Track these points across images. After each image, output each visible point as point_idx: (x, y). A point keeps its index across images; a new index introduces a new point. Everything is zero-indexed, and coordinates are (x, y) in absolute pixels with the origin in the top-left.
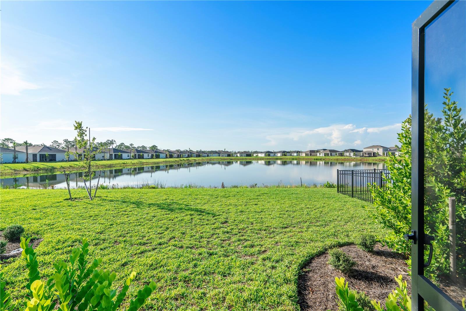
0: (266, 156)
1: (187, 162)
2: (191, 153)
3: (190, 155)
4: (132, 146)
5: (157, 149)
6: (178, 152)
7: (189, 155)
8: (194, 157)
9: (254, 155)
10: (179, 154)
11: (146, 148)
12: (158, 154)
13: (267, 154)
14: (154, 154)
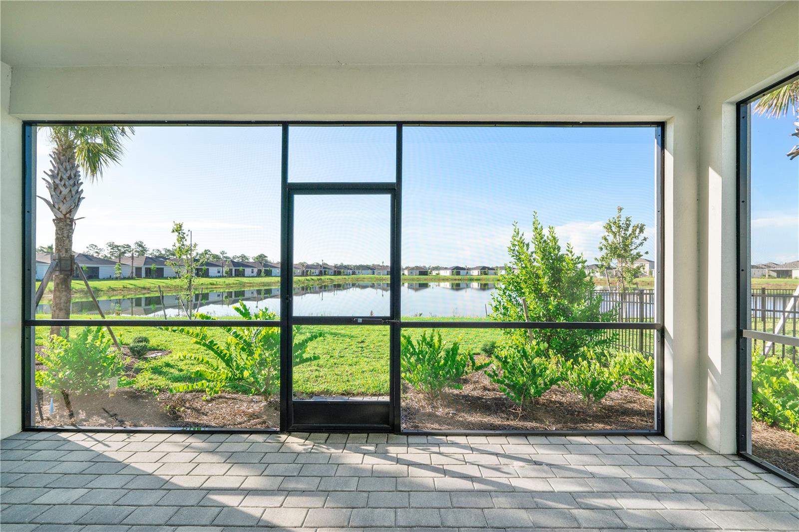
0: (452, 275)
1: (317, 282)
2: (324, 268)
3: (323, 272)
4: (224, 255)
5: (266, 261)
6: (303, 265)
7: (321, 271)
8: (331, 275)
9: (433, 272)
10: (304, 269)
11: (247, 259)
12: (268, 269)
13: (455, 271)
14: (263, 269)
